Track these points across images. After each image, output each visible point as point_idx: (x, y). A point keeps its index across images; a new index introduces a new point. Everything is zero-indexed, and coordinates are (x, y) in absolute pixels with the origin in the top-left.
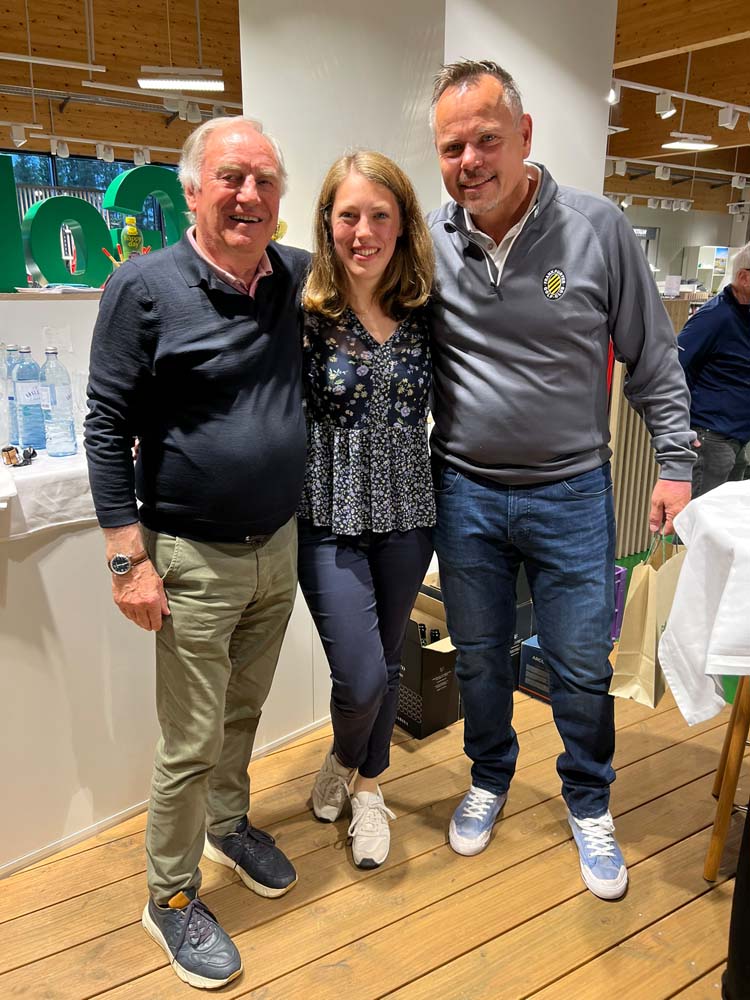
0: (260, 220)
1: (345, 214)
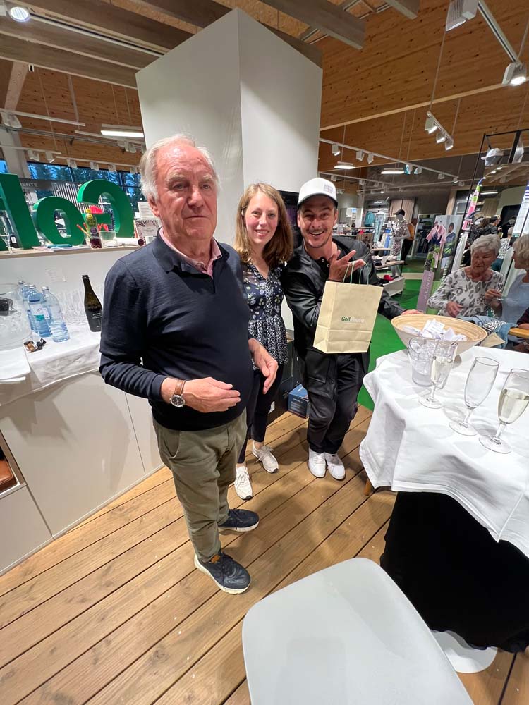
1: (255, 212)
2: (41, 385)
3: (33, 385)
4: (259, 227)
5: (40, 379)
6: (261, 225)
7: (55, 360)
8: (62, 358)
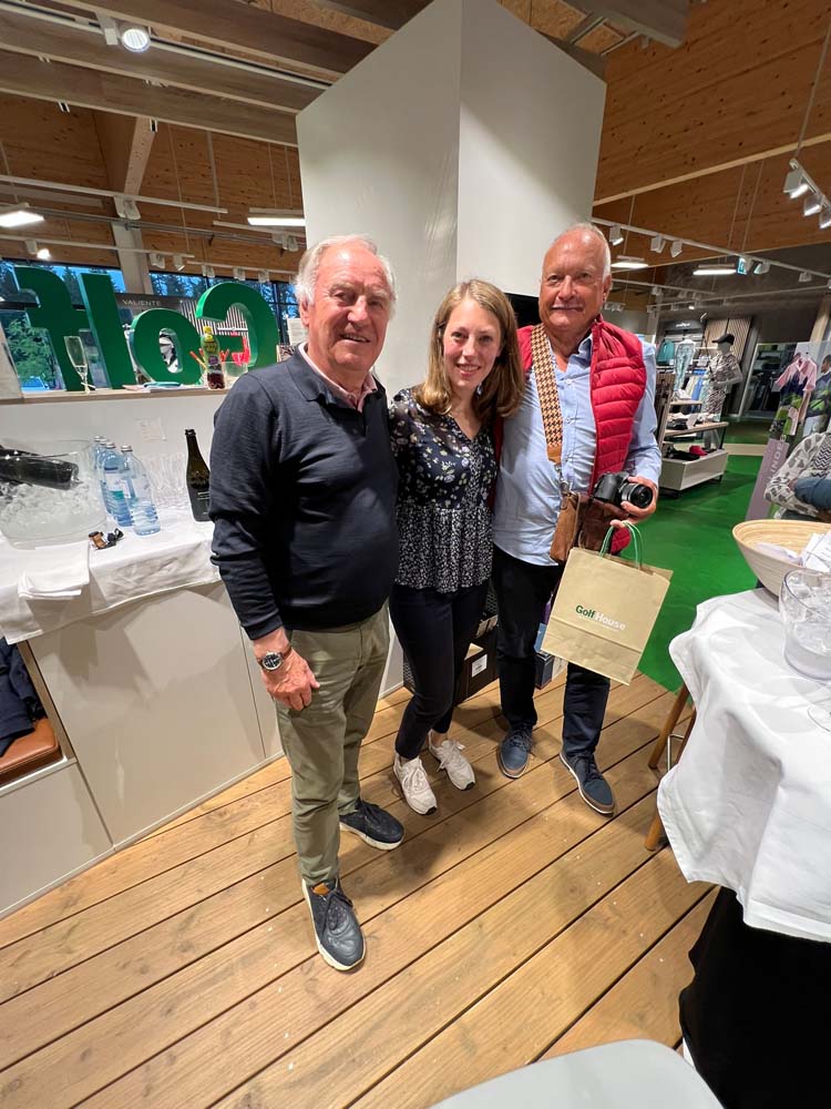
0: (368, 341)
1: (457, 334)
2: (106, 604)
3: (95, 604)
4: (462, 361)
5: (105, 595)
6: (466, 357)
7: (130, 565)
8: (142, 563)
